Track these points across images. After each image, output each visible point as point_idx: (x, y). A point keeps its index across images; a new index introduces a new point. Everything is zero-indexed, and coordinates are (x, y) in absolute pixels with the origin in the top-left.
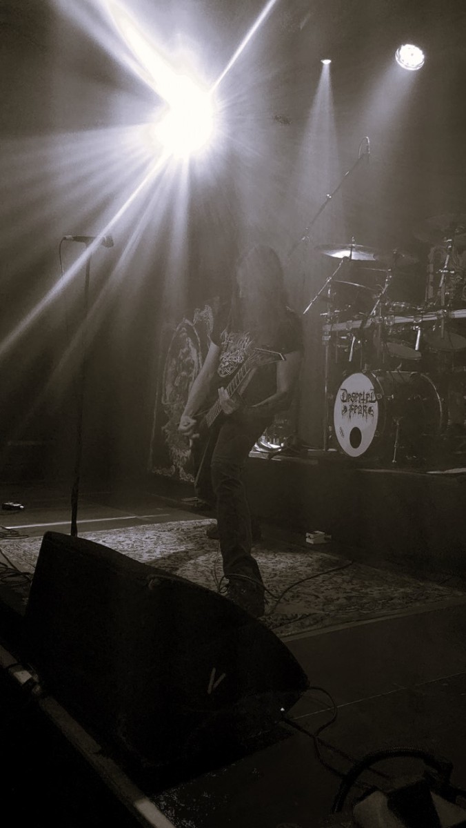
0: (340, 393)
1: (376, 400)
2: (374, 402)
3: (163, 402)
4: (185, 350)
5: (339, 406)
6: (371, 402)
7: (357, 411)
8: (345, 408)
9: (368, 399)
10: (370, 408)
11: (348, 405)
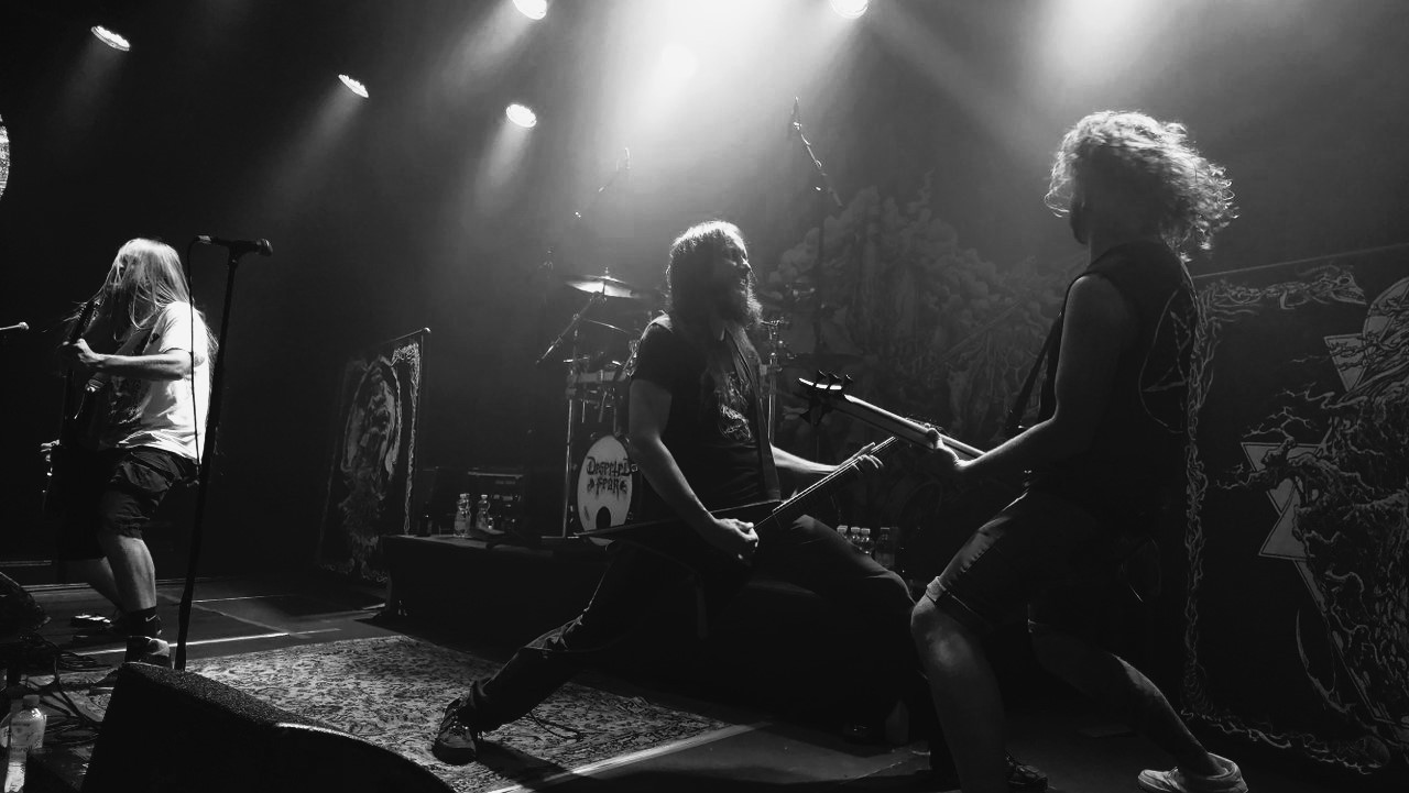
0: (586, 462)
1: (631, 472)
2: (628, 475)
3: (342, 468)
4: (377, 398)
5: (584, 479)
6: (624, 474)
7: (606, 485)
8: (592, 481)
9: (622, 471)
10: (623, 482)
11: (595, 477)
